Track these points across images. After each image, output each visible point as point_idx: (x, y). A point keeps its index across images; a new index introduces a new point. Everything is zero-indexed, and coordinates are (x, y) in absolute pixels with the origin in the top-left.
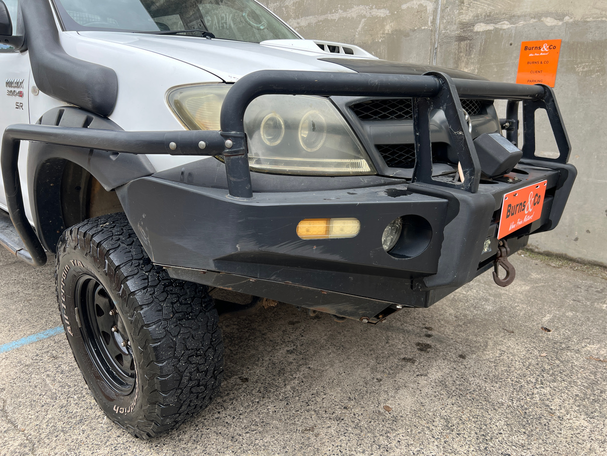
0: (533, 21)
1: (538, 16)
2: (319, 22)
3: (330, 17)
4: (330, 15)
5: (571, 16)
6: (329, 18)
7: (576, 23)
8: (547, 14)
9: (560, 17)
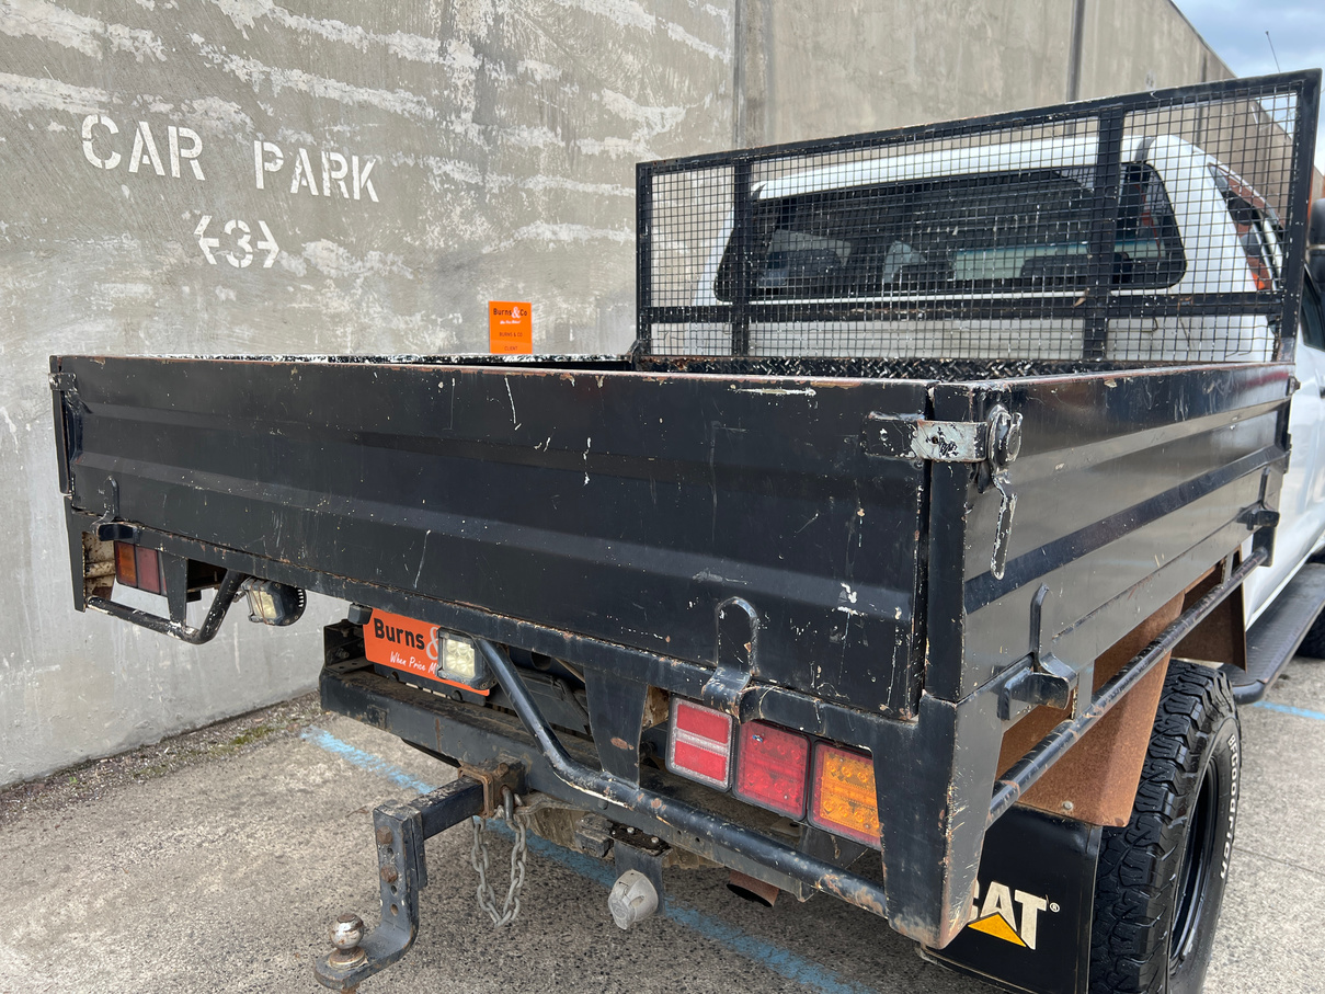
2: (593, 239)
3: (611, 235)
4: (611, 232)
6: (610, 237)
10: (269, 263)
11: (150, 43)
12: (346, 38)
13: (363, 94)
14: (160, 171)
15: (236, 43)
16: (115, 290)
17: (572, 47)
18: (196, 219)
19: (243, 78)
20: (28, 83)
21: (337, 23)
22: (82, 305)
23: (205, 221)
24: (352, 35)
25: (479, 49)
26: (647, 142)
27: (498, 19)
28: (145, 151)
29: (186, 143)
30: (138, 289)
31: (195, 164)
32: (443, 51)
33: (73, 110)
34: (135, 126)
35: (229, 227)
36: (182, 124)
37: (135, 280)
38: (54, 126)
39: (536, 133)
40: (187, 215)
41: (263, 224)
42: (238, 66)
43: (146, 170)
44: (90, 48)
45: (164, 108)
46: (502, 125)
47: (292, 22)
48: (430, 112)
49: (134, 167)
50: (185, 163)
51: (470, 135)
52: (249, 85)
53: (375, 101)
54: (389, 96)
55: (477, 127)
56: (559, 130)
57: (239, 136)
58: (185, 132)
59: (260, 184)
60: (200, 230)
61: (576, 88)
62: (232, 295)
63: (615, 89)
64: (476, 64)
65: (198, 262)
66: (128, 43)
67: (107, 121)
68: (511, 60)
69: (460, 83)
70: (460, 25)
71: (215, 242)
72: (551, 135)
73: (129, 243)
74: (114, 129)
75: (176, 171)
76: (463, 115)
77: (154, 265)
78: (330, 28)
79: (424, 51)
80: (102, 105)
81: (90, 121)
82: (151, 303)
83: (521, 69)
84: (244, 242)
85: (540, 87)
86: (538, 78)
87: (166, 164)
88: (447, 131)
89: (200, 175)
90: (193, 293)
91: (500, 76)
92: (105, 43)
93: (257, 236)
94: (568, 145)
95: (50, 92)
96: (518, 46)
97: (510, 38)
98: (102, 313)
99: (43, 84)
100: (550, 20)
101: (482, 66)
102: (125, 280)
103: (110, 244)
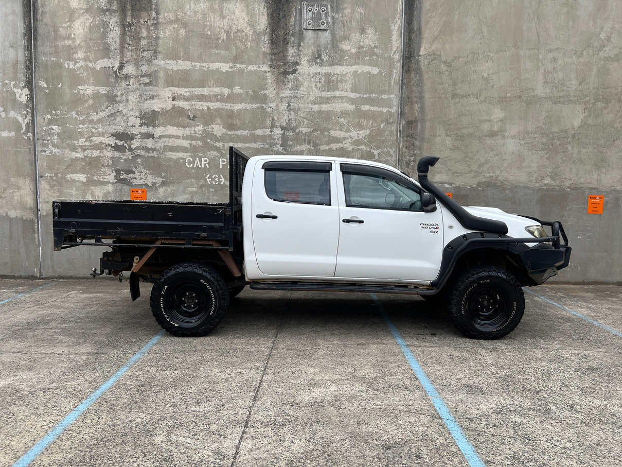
0: (440, 185)
1: (442, 183)
5: (454, 184)
7: (456, 187)
8: (446, 183)
9: (450, 184)
10: (222, 183)
11: (199, 143)
12: (243, 134)
13: (248, 145)
14: (200, 167)
15: (217, 139)
16: (190, 189)
17: (317, 122)
18: (207, 175)
19: (218, 146)
20: (177, 154)
21: (242, 131)
22: (184, 192)
23: (208, 175)
24: (245, 133)
25: (283, 128)
26: (350, 143)
27: (290, 120)
28: (197, 163)
29: (206, 161)
30: (194, 189)
31: (207, 165)
32: (271, 131)
33: (184, 157)
34: (196, 158)
35: (213, 177)
36: (205, 157)
37: (194, 187)
38: (181, 161)
39: (303, 146)
40: (205, 175)
41: (221, 175)
42: (217, 144)
43: (197, 167)
44: (188, 146)
45: (201, 155)
46: (290, 146)
47: (230, 133)
48: (267, 146)
49: (195, 166)
50: (205, 164)
51: (279, 150)
52: (219, 148)
53: (251, 146)
54: (255, 144)
55: (282, 148)
56: (312, 145)
57: (217, 158)
58: (205, 159)
59: (221, 167)
60: (207, 177)
61: (319, 132)
62: (213, 190)
63: (336, 130)
64: (282, 132)
65: (207, 183)
66: (195, 144)
67: (190, 159)
68: (294, 130)
69: (276, 138)
70: (277, 124)
71: (210, 180)
72: (308, 147)
73: (193, 180)
74: (192, 160)
75: (203, 167)
76: (277, 146)
77: (198, 184)
78: (239, 133)
79: (265, 132)
80: (190, 156)
81: (188, 159)
82: (196, 192)
83: (297, 131)
84: (216, 179)
85: (305, 135)
86: (304, 132)
87: (201, 166)
88: (272, 150)
89: (208, 167)
90: (205, 190)
91: (290, 134)
92: (191, 144)
93: (220, 178)
94: (315, 148)
95: (180, 155)
96: (297, 125)
97: (293, 123)
98: (187, 193)
99: (180, 154)
100: (309, 116)
101: (284, 133)
102: (192, 187)
103: (189, 181)
